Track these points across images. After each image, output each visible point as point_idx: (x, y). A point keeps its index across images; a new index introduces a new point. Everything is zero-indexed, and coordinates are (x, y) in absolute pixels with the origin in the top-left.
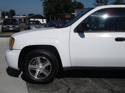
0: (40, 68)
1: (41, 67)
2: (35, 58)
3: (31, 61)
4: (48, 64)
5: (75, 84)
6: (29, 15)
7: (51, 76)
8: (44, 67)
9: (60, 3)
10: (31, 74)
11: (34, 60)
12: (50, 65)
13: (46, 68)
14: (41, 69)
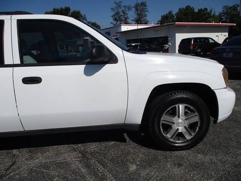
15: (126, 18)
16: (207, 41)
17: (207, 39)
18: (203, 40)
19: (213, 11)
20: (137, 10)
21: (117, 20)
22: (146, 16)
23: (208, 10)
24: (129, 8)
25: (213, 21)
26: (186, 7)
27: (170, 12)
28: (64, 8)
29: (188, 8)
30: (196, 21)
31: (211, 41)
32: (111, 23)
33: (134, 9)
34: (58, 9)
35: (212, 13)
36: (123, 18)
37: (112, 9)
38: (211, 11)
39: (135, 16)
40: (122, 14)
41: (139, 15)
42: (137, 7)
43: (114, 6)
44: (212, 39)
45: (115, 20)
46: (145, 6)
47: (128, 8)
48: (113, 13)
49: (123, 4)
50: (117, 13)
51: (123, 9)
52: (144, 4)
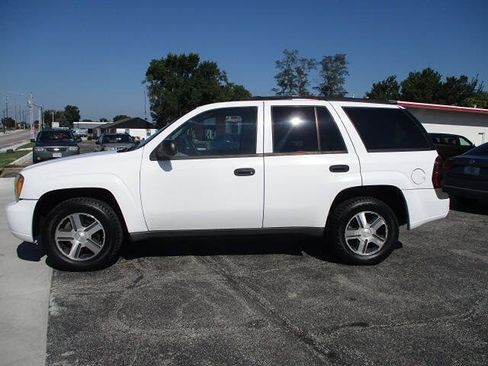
0: (80, 237)
1: (82, 234)
2: (69, 217)
3: (61, 223)
4: (99, 227)
5: (158, 268)
6: (115, 119)
7: (106, 253)
8: (89, 235)
9: (191, 89)
10: (61, 250)
11: (68, 220)
12: (101, 230)
13: (94, 236)
14: (82, 239)
15: (303, 83)
16: (454, 142)
17: (456, 138)
18: (446, 139)
19: (479, 83)
20: (326, 68)
21: (286, 85)
22: (342, 81)
23: (470, 81)
24: (311, 64)
25: (474, 103)
26: (425, 72)
27: (392, 79)
28: (187, 55)
29: (428, 73)
30: (441, 100)
31: (463, 143)
32: (274, 90)
33: (320, 67)
34: (176, 56)
35: (477, 88)
36: (296, 83)
37: (278, 62)
38: (475, 84)
39: (322, 81)
40: (295, 74)
41: (329, 78)
42: (325, 64)
43: (282, 57)
44: (465, 139)
45: (282, 84)
46: (343, 63)
47: (309, 64)
48: (279, 71)
49: (299, 57)
50: (287, 72)
51: (299, 65)
52: (340, 59)
